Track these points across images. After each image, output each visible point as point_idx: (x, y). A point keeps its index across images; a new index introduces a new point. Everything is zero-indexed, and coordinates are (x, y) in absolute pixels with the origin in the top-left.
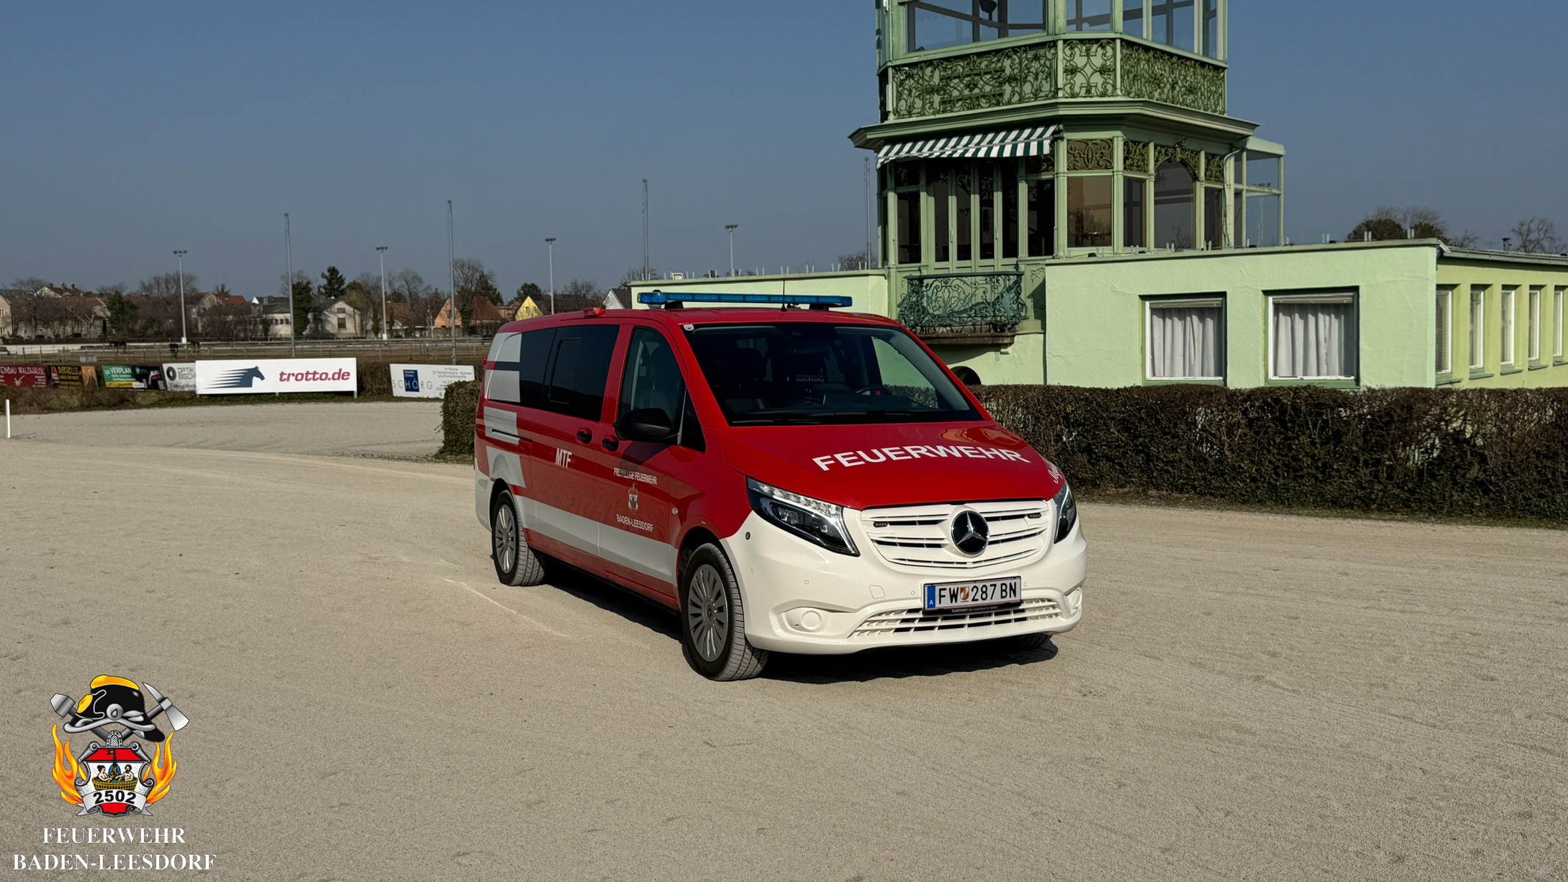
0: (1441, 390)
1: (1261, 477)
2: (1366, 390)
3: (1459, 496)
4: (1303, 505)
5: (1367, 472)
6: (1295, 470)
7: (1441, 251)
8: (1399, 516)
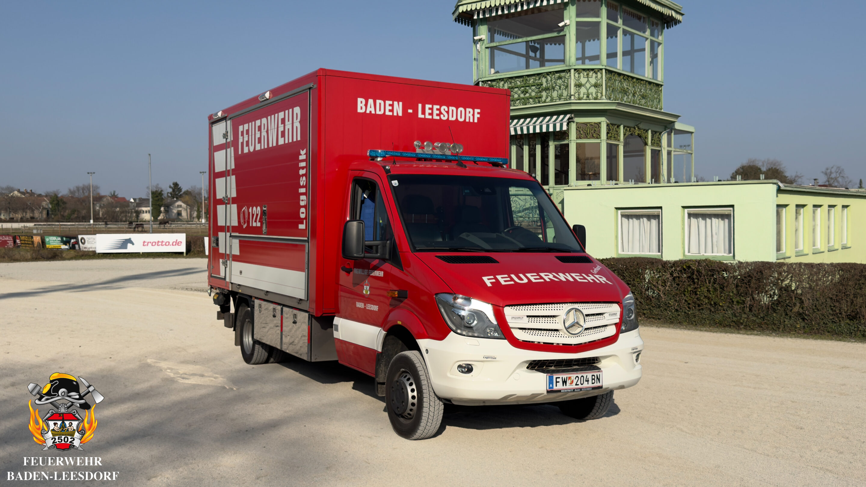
0: (779, 263)
1: (680, 309)
2: (737, 262)
3: (788, 322)
4: (703, 325)
5: (738, 307)
6: (699, 306)
7: (779, 187)
8: (755, 332)
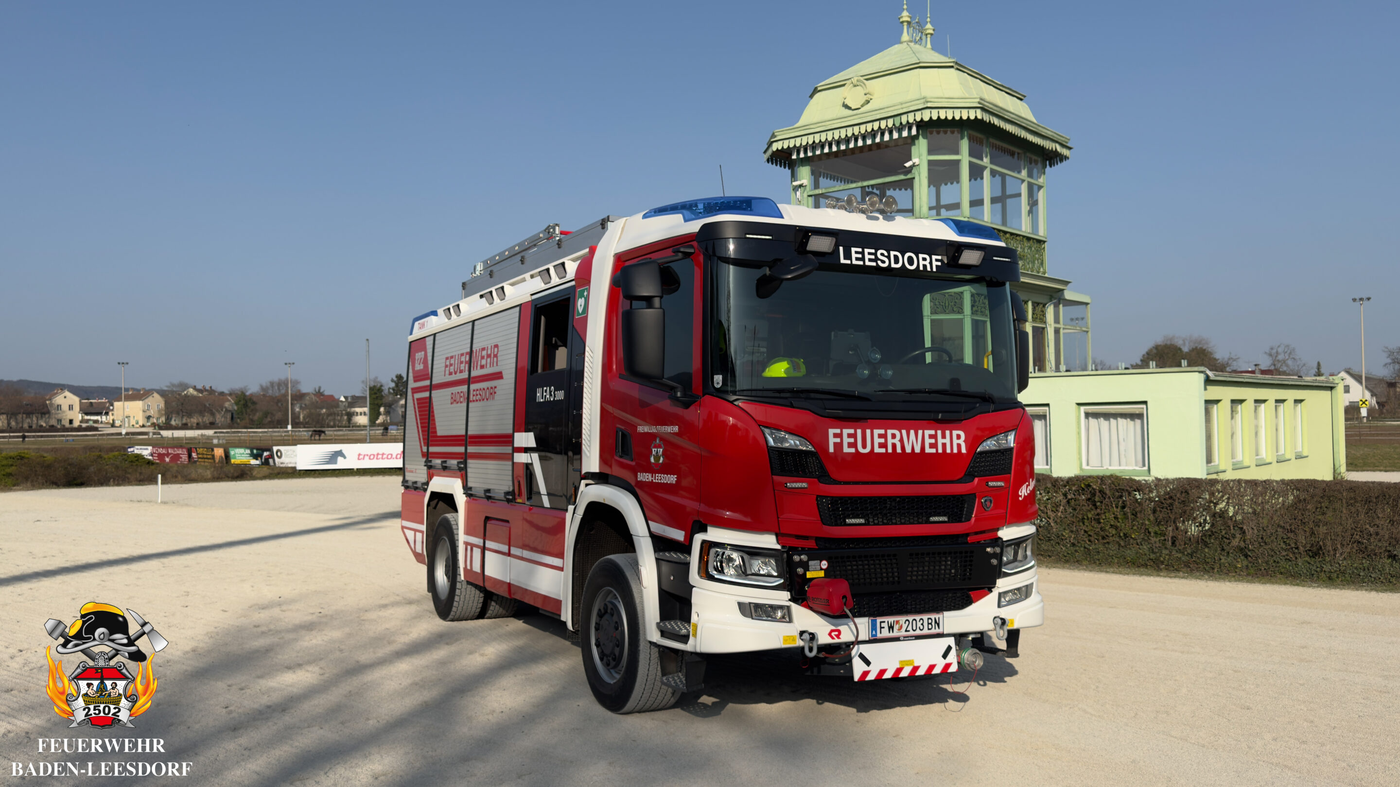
2: (1154, 479)
3: (1225, 559)
4: (1110, 564)
5: (1157, 540)
7: (1208, 376)
